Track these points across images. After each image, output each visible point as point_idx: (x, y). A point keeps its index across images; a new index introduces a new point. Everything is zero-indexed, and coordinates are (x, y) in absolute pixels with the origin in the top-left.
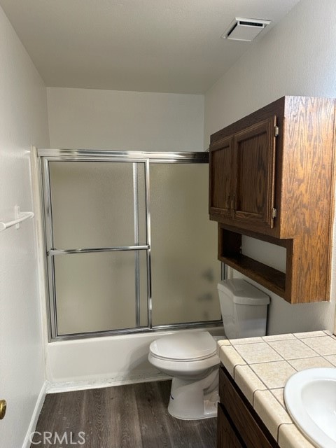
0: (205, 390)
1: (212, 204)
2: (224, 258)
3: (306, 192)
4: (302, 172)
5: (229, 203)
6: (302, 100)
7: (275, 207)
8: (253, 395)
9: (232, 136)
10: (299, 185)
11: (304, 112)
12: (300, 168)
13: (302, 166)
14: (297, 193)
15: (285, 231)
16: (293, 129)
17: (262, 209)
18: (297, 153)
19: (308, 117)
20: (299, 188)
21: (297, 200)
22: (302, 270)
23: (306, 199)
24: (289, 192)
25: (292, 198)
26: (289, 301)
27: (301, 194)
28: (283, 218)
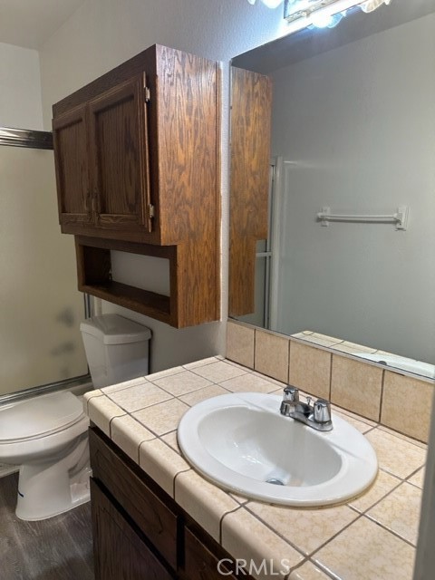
0: (70, 470)
1: (63, 209)
2: (88, 287)
3: (189, 184)
4: (183, 156)
5: (89, 204)
6: (177, 55)
7: (152, 203)
8: (139, 449)
9: (84, 105)
10: (180, 174)
11: (180, 72)
12: (180, 151)
13: (182, 147)
14: (178, 185)
15: (166, 235)
16: (169, 94)
17: (135, 207)
18: (175, 129)
19: (186, 82)
20: (179, 178)
21: (178, 195)
22: (189, 284)
23: (189, 193)
24: (169, 182)
25: (172, 190)
26: (175, 325)
27: (183, 186)
28: (163, 218)
